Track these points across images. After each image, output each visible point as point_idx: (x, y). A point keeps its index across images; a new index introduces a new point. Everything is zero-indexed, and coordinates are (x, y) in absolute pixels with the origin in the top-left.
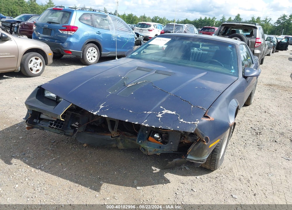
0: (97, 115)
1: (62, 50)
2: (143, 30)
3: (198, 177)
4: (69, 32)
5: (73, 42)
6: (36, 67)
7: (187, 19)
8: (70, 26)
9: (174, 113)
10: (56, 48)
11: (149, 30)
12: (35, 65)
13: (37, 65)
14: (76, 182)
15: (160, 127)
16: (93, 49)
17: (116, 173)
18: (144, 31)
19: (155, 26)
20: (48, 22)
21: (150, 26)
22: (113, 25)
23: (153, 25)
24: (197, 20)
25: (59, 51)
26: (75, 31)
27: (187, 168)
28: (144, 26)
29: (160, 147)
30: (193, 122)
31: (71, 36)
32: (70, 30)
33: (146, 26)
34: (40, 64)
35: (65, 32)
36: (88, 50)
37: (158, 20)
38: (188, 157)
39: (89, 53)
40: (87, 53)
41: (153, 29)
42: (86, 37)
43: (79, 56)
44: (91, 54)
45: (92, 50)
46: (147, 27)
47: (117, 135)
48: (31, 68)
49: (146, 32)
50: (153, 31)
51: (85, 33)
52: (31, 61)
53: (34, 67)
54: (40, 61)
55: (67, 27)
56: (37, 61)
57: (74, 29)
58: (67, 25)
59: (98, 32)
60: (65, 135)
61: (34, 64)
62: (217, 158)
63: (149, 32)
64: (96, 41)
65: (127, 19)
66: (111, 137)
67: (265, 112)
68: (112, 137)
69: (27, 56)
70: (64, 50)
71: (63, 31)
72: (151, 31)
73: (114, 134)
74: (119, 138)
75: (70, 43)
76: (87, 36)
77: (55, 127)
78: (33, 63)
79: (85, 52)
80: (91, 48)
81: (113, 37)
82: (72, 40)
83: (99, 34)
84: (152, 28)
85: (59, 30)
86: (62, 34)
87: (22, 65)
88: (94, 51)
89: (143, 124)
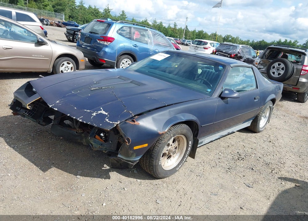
0: (51, 108)
1: (97, 58)
2: (198, 47)
3: (139, 180)
4: (105, 42)
5: (108, 52)
6: (67, 71)
7: (263, 40)
8: (107, 37)
9: (107, 114)
10: (93, 56)
11: (205, 48)
12: (67, 69)
13: (68, 69)
14: (33, 162)
15: (88, 123)
16: (128, 61)
17: (70, 162)
18: (199, 49)
19: (212, 45)
20: (90, 32)
21: (206, 43)
22: (152, 39)
23: (210, 43)
24: (276, 42)
25: (94, 58)
26: (111, 42)
27: (135, 172)
28: (201, 43)
29: (102, 144)
30: (114, 122)
31: (106, 46)
32: (106, 41)
33: (203, 43)
34: (72, 68)
35: (102, 42)
36: (123, 61)
37: (230, 39)
38: (119, 156)
39: (123, 64)
40: (121, 63)
41: (209, 48)
42: (121, 48)
43: (113, 65)
44: (126, 65)
45: (126, 62)
46: (203, 45)
47: (81, 132)
48: (62, 71)
49: (201, 49)
50: (209, 49)
51: (121, 45)
52: (63, 64)
53: (65, 70)
54: (71, 65)
55: (104, 37)
56: (68, 65)
57: (110, 40)
58: (105, 35)
59: (135, 45)
60: (39, 123)
61: (65, 68)
62: (154, 164)
63: (204, 50)
64: (131, 53)
65: (196, 35)
66: (75, 133)
67: (270, 142)
68: (77, 133)
69: (61, 60)
70: (99, 59)
71: (100, 41)
72: (207, 49)
73: (79, 131)
74: (83, 135)
75: (105, 52)
76: (123, 48)
77: (27, 114)
78: (64, 66)
79: (119, 62)
80: (126, 60)
81: (150, 51)
82: (107, 50)
83: (136, 47)
84: (208, 45)
85: (97, 40)
86: (99, 44)
87: (54, 67)
88: (128, 62)
89: (78, 119)
